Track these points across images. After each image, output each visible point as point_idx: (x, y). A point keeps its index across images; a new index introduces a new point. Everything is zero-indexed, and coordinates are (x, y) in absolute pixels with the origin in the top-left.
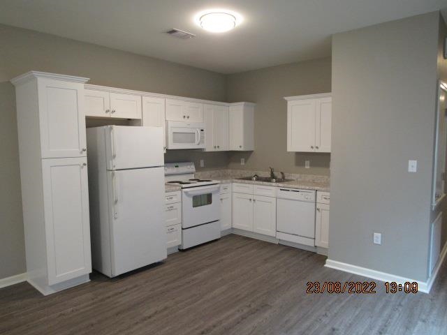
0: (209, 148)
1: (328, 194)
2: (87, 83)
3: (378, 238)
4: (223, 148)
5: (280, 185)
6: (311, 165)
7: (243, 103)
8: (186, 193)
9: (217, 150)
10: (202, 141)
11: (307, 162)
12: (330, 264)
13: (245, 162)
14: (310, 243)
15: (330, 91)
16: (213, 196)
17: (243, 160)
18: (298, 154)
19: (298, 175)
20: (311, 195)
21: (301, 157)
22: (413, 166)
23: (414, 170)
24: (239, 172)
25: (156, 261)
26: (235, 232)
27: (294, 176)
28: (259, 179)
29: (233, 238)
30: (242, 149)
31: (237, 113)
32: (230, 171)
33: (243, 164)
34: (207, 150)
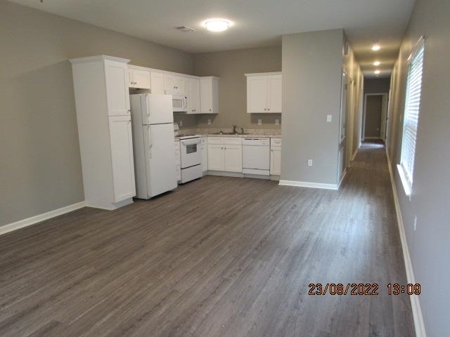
0: (189, 112)
1: (280, 140)
2: (128, 63)
3: (310, 162)
4: (198, 112)
5: (245, 136)
6: (262, 123)
7: (211, 77)
8: (183, 142)
9: (194, 113)
10: (186, 107)
11: (260, 121)
12: (282, 183)
13: (212, 122)
14: (267, 173)
15: (281, 71)
16: (198, 146)
17: (209, 121)
18: (253, 114)
19: (253, 130)
20: (267, 141)
21: (256, 117)
22: (329, 118)
23: (330, 121)
24: (206, 130)
25: (169, 190)
26: (210, 174)
27: (250, 131)
28: (223, 134)
29: (209, 177)
30: (212, 112)
31: (207, 85)
32: (199, 130)
33: (209, 124)
34: (188, 113)
